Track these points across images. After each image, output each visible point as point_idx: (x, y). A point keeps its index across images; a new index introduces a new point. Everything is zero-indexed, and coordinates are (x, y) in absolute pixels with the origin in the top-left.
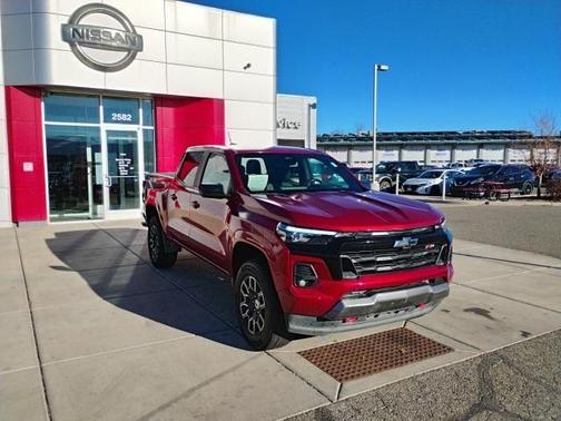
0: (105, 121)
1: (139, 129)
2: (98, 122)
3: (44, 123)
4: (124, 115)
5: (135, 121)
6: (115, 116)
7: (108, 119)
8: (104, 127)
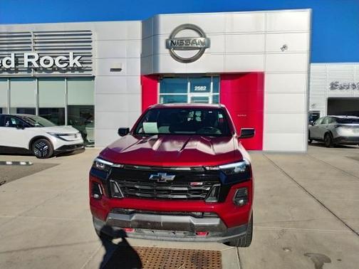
0: (191, 91)
1: (210, 95)
2: (186, 92)
3: (159, 94)
4: (202, 87)
5: (208, 90)
6: (197, 88)
7: (192, 90)
8: (190, 95)
